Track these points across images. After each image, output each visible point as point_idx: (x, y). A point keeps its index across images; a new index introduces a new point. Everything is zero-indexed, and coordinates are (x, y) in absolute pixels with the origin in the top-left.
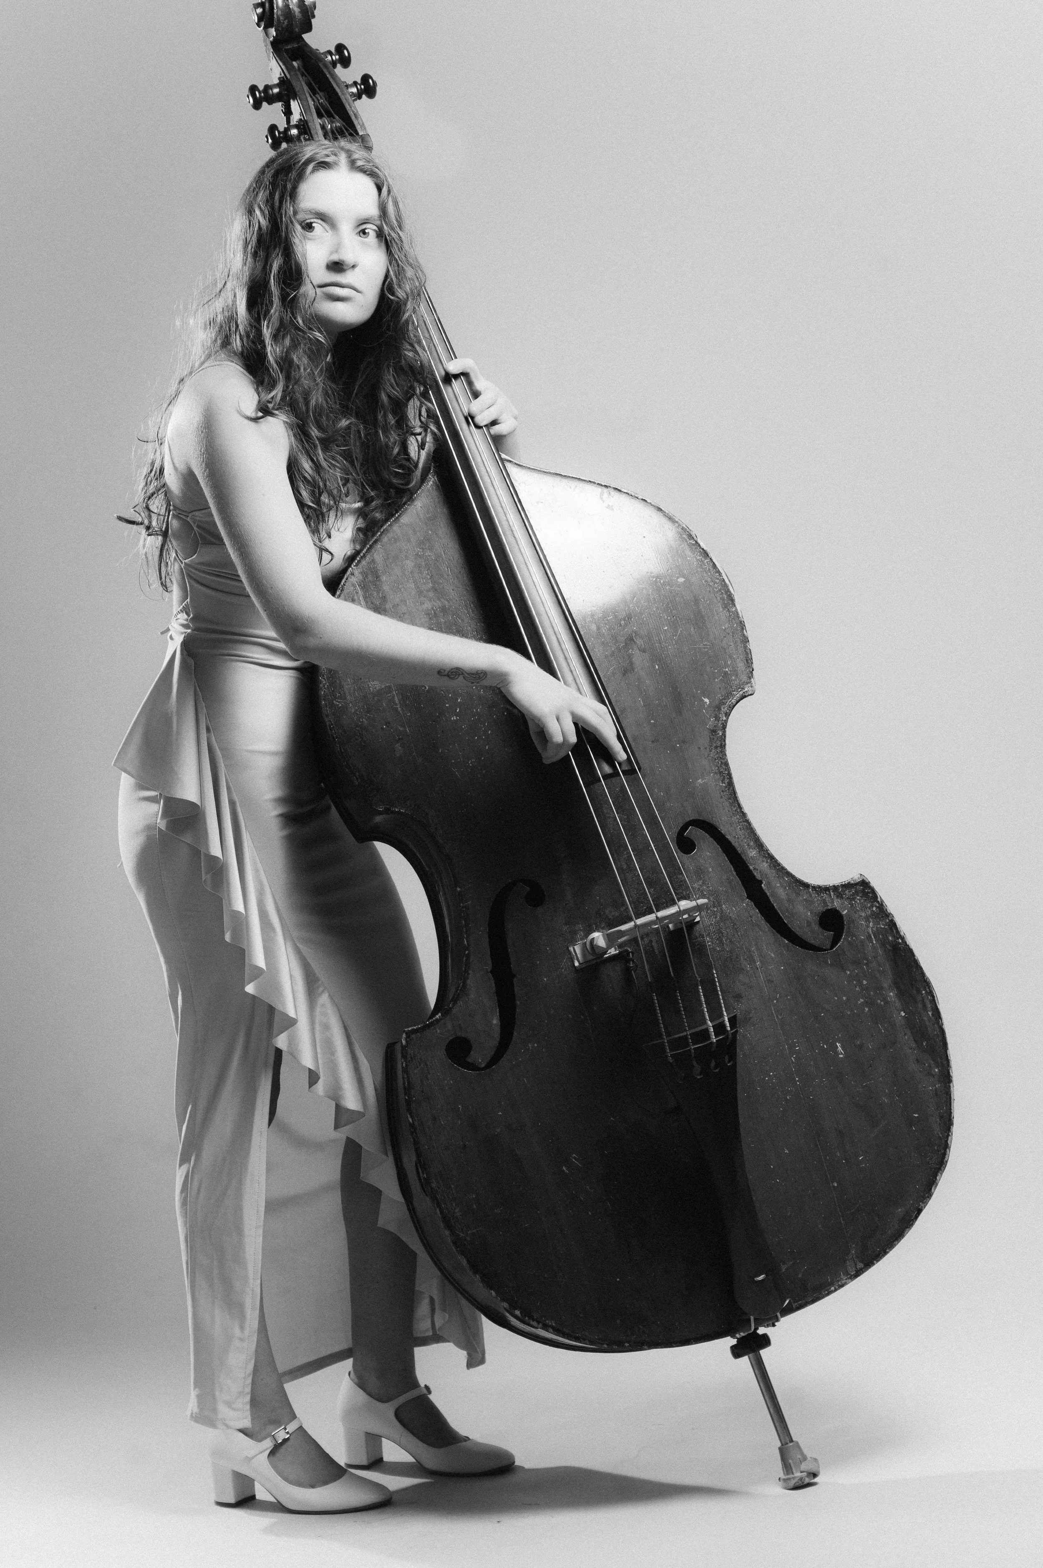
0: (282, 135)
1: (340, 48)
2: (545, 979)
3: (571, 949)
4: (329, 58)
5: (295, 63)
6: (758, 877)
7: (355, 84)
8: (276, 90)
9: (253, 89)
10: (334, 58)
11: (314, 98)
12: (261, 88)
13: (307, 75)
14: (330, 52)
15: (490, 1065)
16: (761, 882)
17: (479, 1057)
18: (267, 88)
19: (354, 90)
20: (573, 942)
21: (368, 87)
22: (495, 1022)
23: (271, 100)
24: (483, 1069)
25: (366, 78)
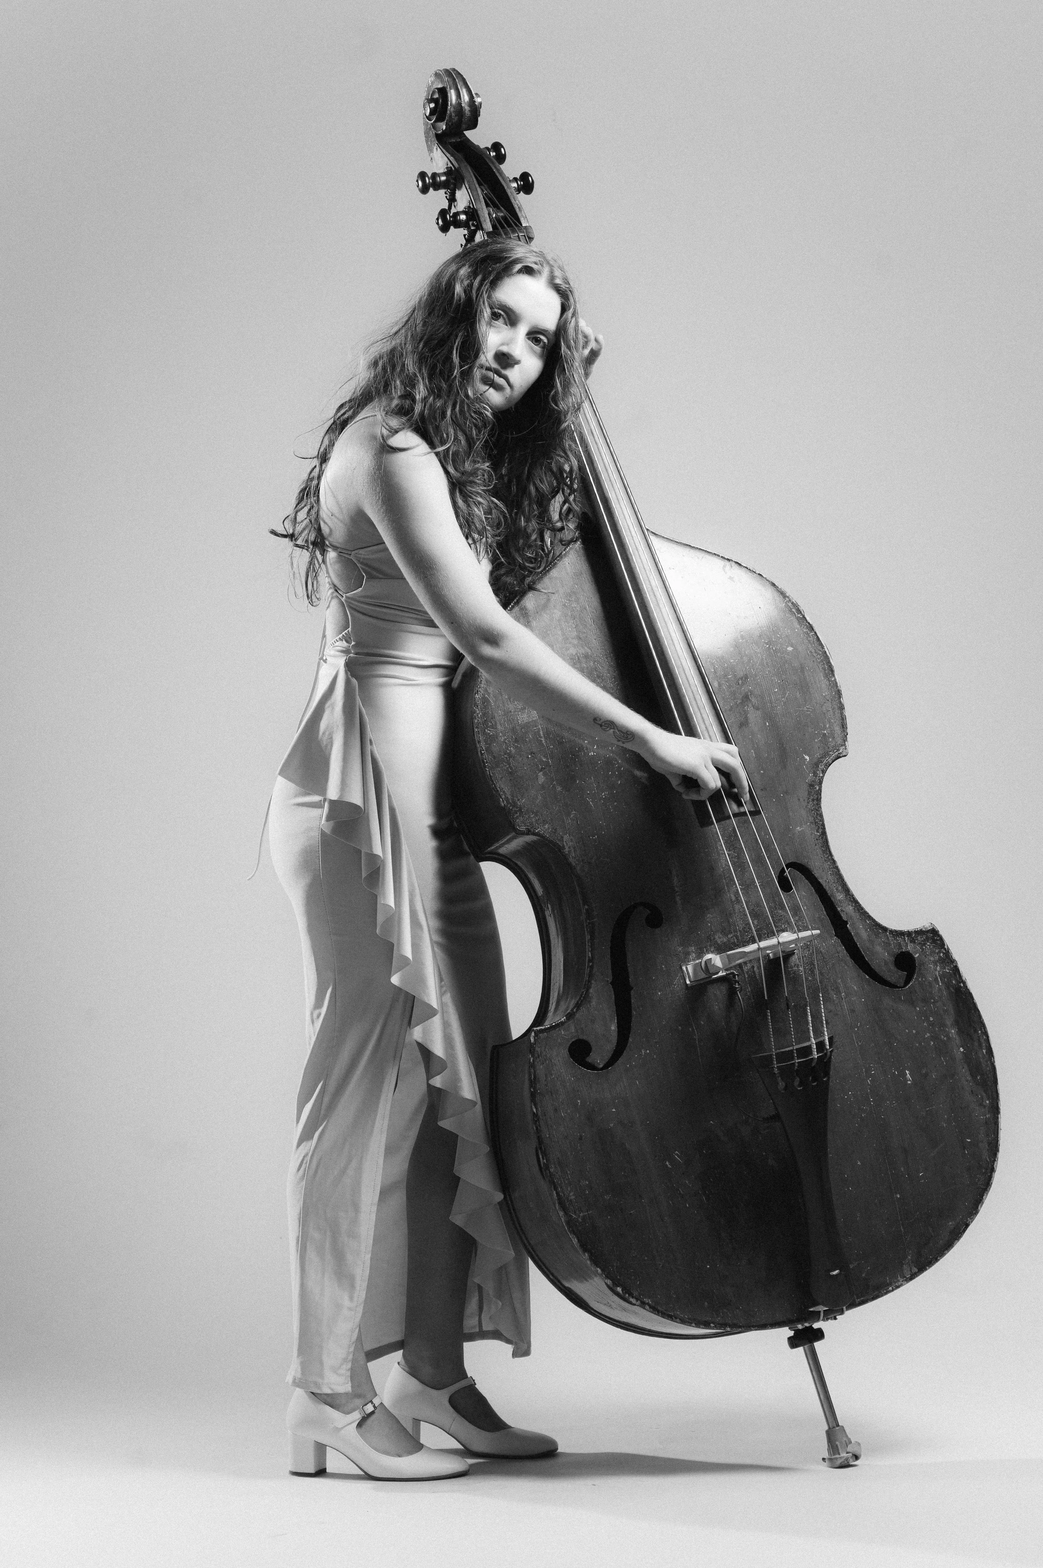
0: (451, 220)
1: (497, 146)
2: (659, 993)
3: (684, 968)
4: (488, 154)
6: (845, 918)
7: (515, 179)
8: (443, 178)
9: (422, 175)
10: (491, 154)
11: (481, 186)
12: (429, 175)
13: (473, 167)
14: (488, 149)
15: (606, 1066)
16: (846, 923)
17: (598, 1058)
18: (434, 175)
19: (515, 185)
20: (686, 961)
21: (526, 184)
22: (613, 1028)
23: (437, 186)
24: (602, 1069)
25: (525, 176)
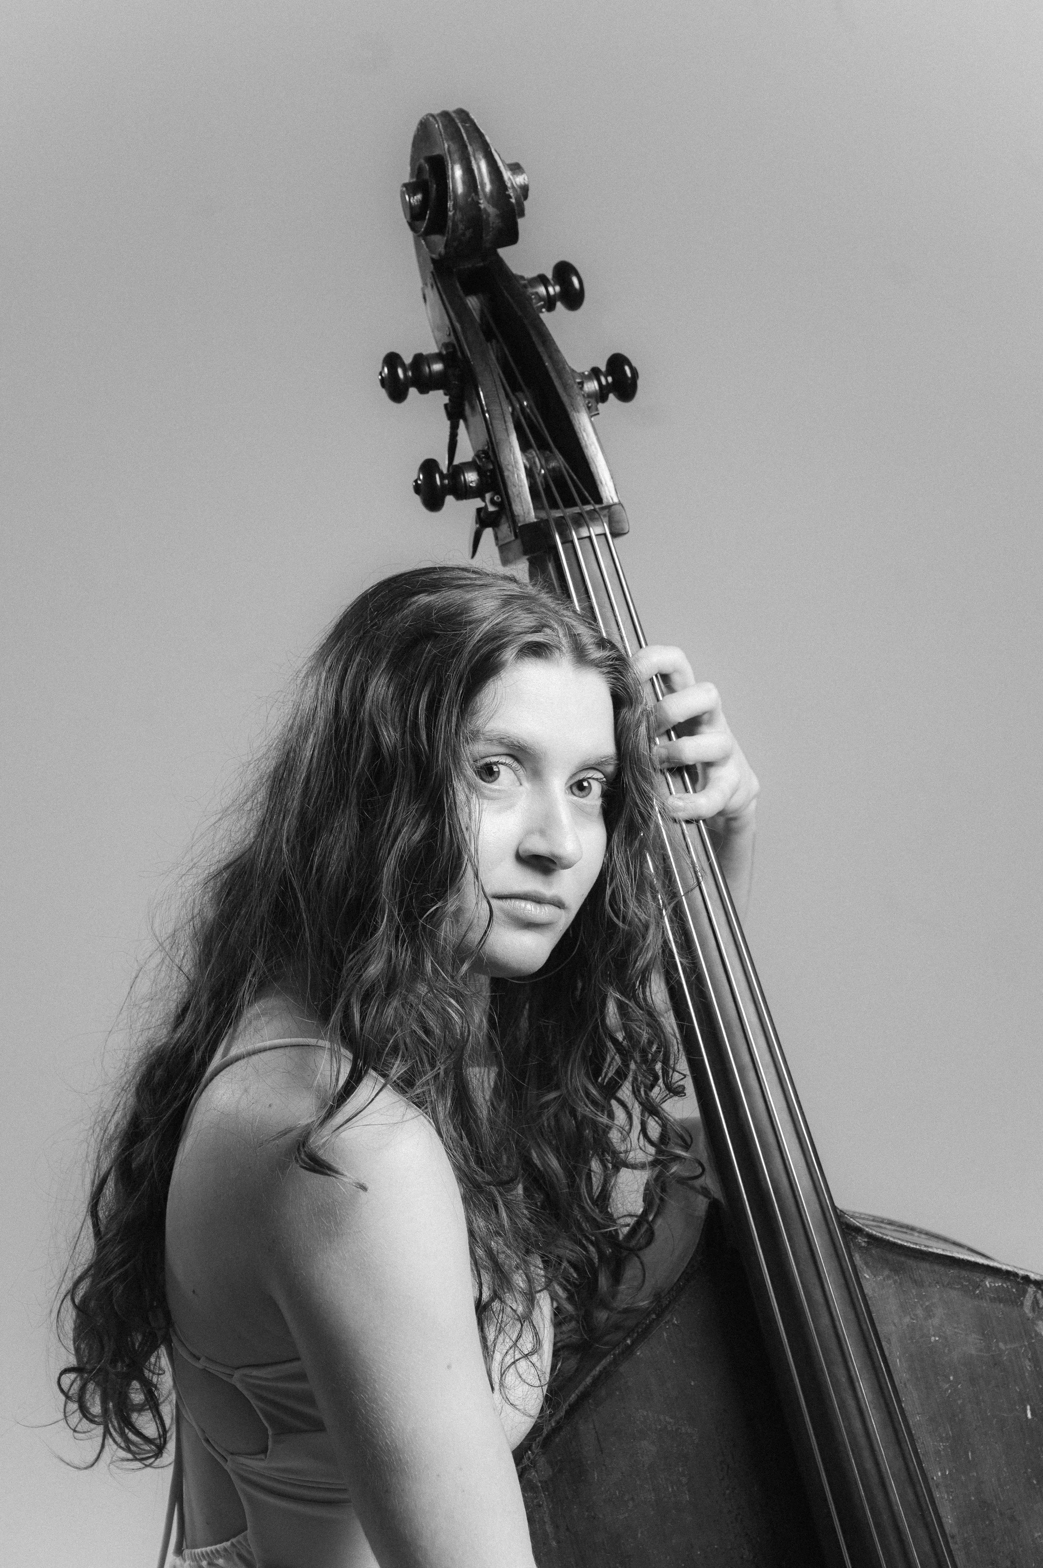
0: (446, 482)
1: (564, 271)
4: (542, 290)
5: (473, 302)
7: (595, 373)
8: (437, 367)
9: (392, 360)
10: (551, 289)
11: (512, 397)
12: (408, 360)
13: (501, 340)
14: (542, 280)
18: (419, 360)
19: (592, 386)
21: (619, 383)
23: (425, 384)
25: (617, 362)
